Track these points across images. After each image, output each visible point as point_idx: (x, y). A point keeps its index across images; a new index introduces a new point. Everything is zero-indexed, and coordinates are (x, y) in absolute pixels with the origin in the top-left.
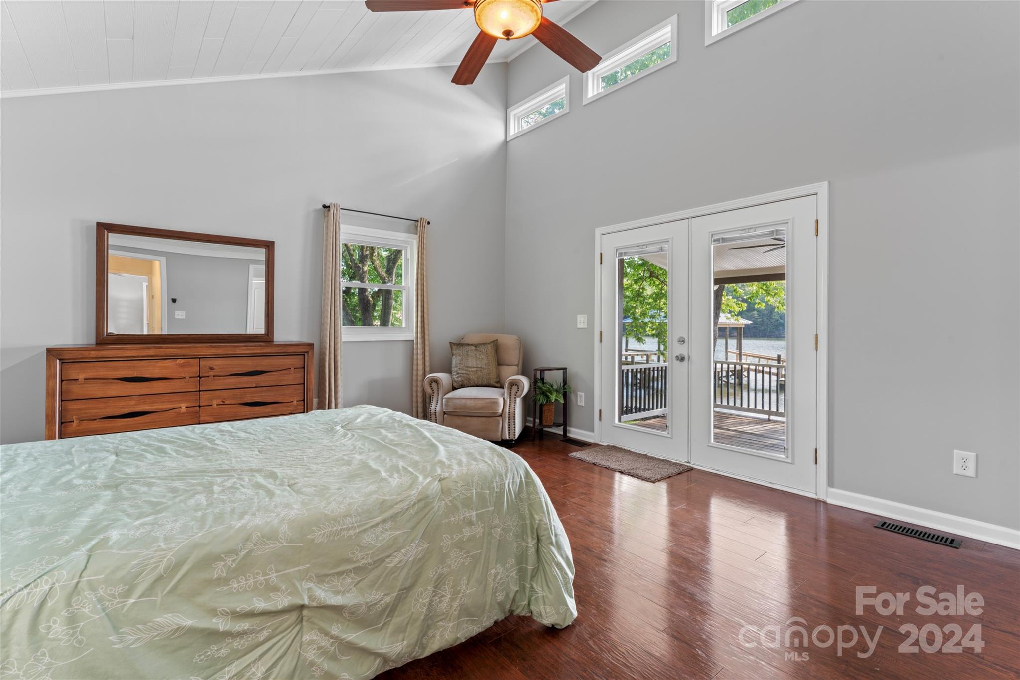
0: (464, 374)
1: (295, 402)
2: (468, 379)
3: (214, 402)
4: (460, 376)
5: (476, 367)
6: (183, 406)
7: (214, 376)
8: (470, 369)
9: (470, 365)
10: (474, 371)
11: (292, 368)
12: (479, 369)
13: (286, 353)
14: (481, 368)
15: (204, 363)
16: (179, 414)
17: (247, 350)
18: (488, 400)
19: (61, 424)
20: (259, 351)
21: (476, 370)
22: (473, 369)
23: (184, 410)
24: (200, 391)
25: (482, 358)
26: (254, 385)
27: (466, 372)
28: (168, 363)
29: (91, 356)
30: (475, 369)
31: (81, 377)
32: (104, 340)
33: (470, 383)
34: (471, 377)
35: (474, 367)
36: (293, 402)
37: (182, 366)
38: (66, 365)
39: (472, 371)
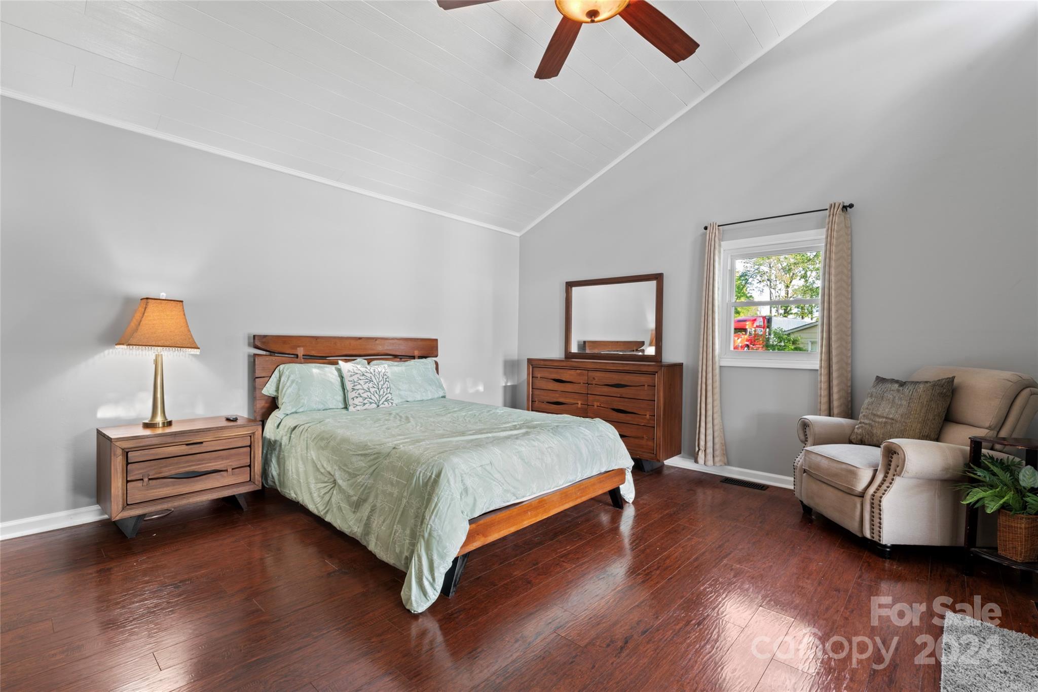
0: (866, 424)
1: (648, 416)
2: (871, 434)
3: (596, 404)
4: (862, 427)
5: (886, 418)
6: (580, 402)
7: (596, 384)
8: (877, 420)
9: (879, 413)
10: (882, 422)
11: (646, 386)
12: (890, 421)
13: (640, 371)
14: (892, 419)
15: (590, 374)
16: (578, 408)
17: (614, 366)
18: (844, 466)
19: (532, 401)
20: (621, 368)
21: (885, 423)
22: (880, 420)
23: (579, 405)
24: (588, 394)
25: (901, 405)
26: (619, 396)
27: (871, 422)
28: (572, 372)
29: (542, 364)
30: (884, 420)
31: (539, 376)
32: (569, 356)
33: (873, 440)
34: (875, 431)
35: (883, 417)
36: (646, 415)
37: (579, 375)
38: (535, 369)
39: (879, 422)
